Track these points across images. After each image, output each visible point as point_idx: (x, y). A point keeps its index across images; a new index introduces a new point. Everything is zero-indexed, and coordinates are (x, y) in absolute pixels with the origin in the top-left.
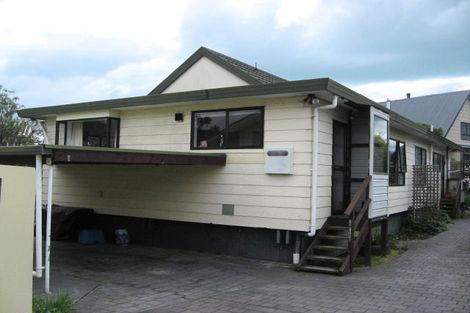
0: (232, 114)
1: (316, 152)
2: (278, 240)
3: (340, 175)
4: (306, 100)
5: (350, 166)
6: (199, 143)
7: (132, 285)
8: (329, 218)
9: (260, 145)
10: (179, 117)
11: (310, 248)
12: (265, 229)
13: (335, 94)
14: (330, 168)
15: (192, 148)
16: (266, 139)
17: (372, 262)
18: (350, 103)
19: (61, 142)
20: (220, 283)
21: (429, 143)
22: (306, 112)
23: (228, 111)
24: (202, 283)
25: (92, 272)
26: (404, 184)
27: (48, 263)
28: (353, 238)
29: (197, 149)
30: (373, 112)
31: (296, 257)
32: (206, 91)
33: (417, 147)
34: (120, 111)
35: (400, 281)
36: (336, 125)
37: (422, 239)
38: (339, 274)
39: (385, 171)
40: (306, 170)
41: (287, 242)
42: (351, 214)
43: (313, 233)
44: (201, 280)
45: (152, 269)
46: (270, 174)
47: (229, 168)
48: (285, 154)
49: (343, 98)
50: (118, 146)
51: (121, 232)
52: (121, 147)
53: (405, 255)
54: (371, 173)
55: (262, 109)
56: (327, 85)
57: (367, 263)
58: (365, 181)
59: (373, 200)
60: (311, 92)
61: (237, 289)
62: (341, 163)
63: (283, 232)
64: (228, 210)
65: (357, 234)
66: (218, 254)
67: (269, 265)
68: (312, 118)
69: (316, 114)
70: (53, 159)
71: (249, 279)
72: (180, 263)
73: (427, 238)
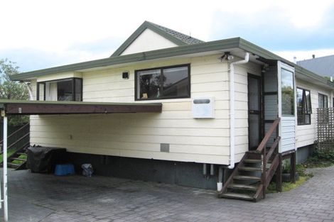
0: (166, 71)
1: (233, 99)
2: (205, 172)
3: (256, 118)
4: (222, 57)
5: (264, 110)
6: (141, 96)
7: (79, 213)
8: (246, 153)
9: (188, 96)
10: (125, 75)
11: (230, 178)
12: (194, 163)
13: (246, 51)
14: (247, 112)
15: (136, 99)
16: (192, 90)
17: (283, 188)
18: (261, 59)
19: (41, 98)
20: (152, 210)
21: (329, 91)
22: (223, 67)
23: (162, 68)
24: (137, 210)
25: (52, 201)
26: (310, 123)
27: (6, 197)
28: (266, 170)
29: (140, 100)
30: (280, 65)
31: (220, 186)
32: (144, 53)
33: (320, 94)
34: (82, 73)
35: (305, 206)
36: (251, 77)
37: (325, 166)
38: (254, 201)
39: (293, 114)
40: (225, 114)
41: (212, 173)
42: (263, 150)
43: (232, 166)
44: (137, 208)
45: (101, 198)
46: (197, 119)
47: (164, 114)
48: (208, 102)
49: (254, 54)
50: (82, 100)
51: (87, 166)
52: (84, 101)
53: (311, 181)
54: (280, 116)
55: (188, 66)
56: (238, 43)
57: (278, 190)
58: (275, 122)
59: (282, 138)
60: (227, 50)
61: (164, 216)
62: (256, 107)
63: (208, 165)
64: (165, 148)
65: (268, 166)
66: (160, 183)
67: (197, 192)
68: (229, 71)
69: (232, 68)
70: (6, 111)
71: (178, 206)
72: (126, 191)
73: (329, 165)
